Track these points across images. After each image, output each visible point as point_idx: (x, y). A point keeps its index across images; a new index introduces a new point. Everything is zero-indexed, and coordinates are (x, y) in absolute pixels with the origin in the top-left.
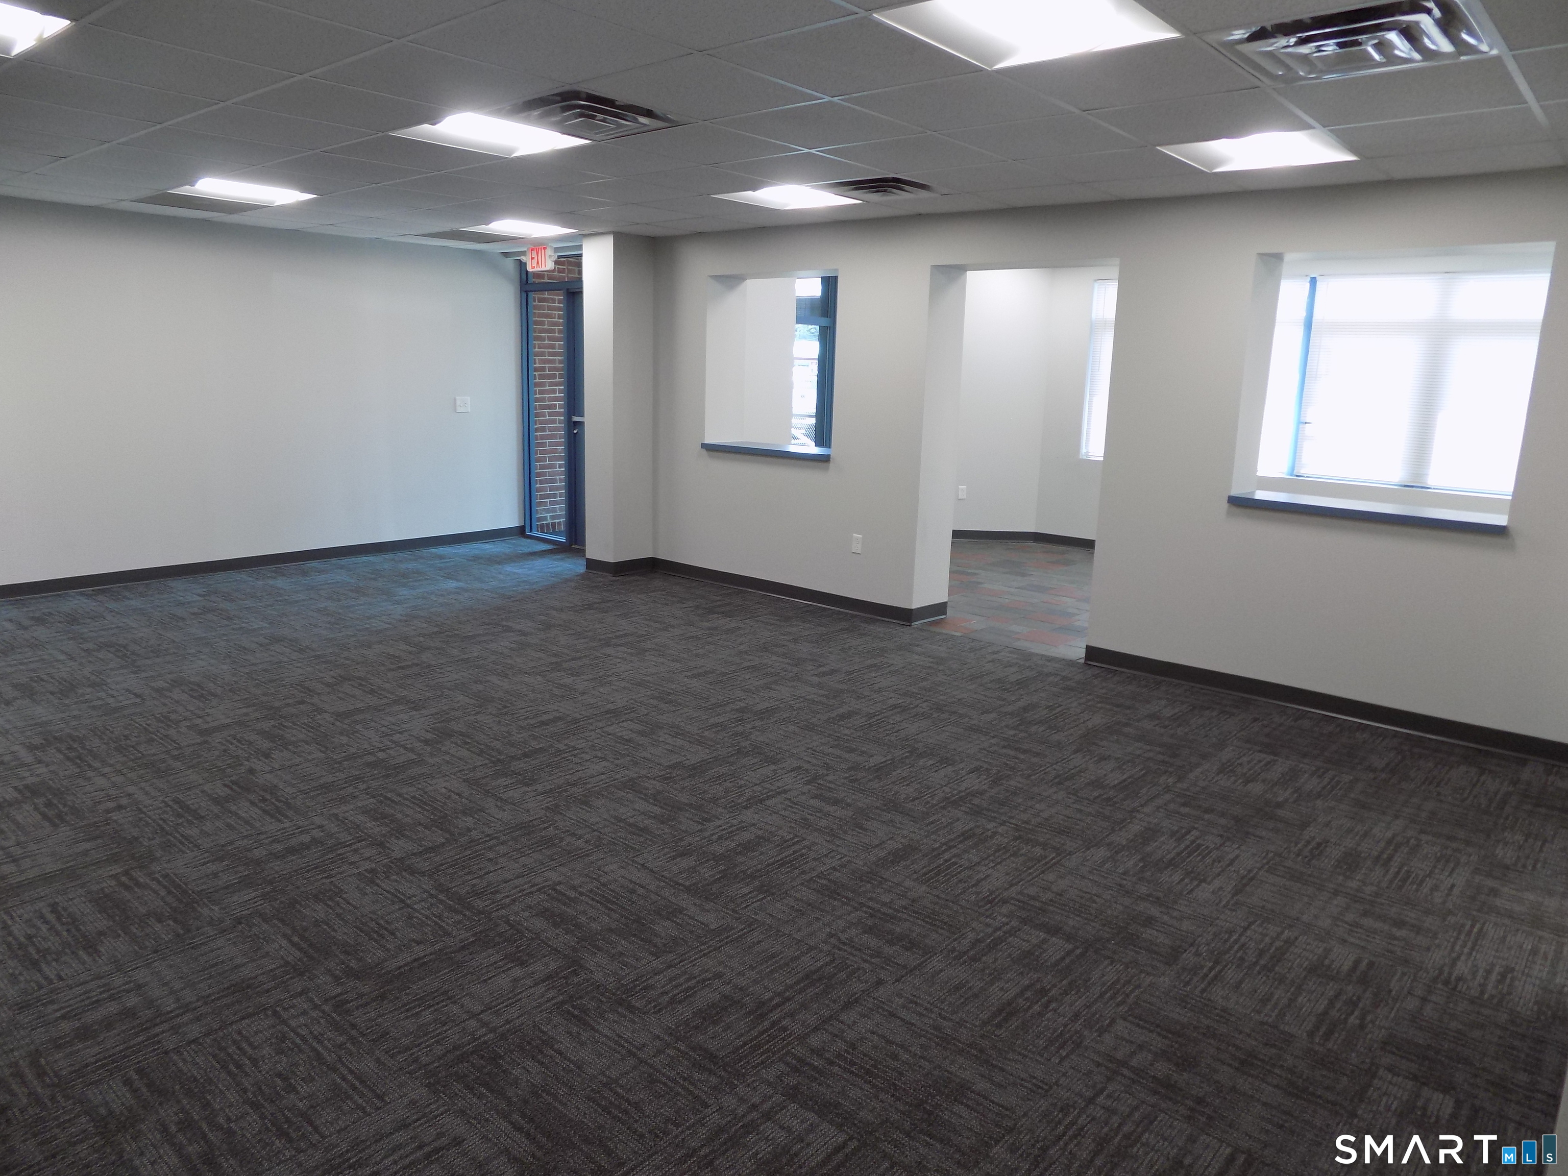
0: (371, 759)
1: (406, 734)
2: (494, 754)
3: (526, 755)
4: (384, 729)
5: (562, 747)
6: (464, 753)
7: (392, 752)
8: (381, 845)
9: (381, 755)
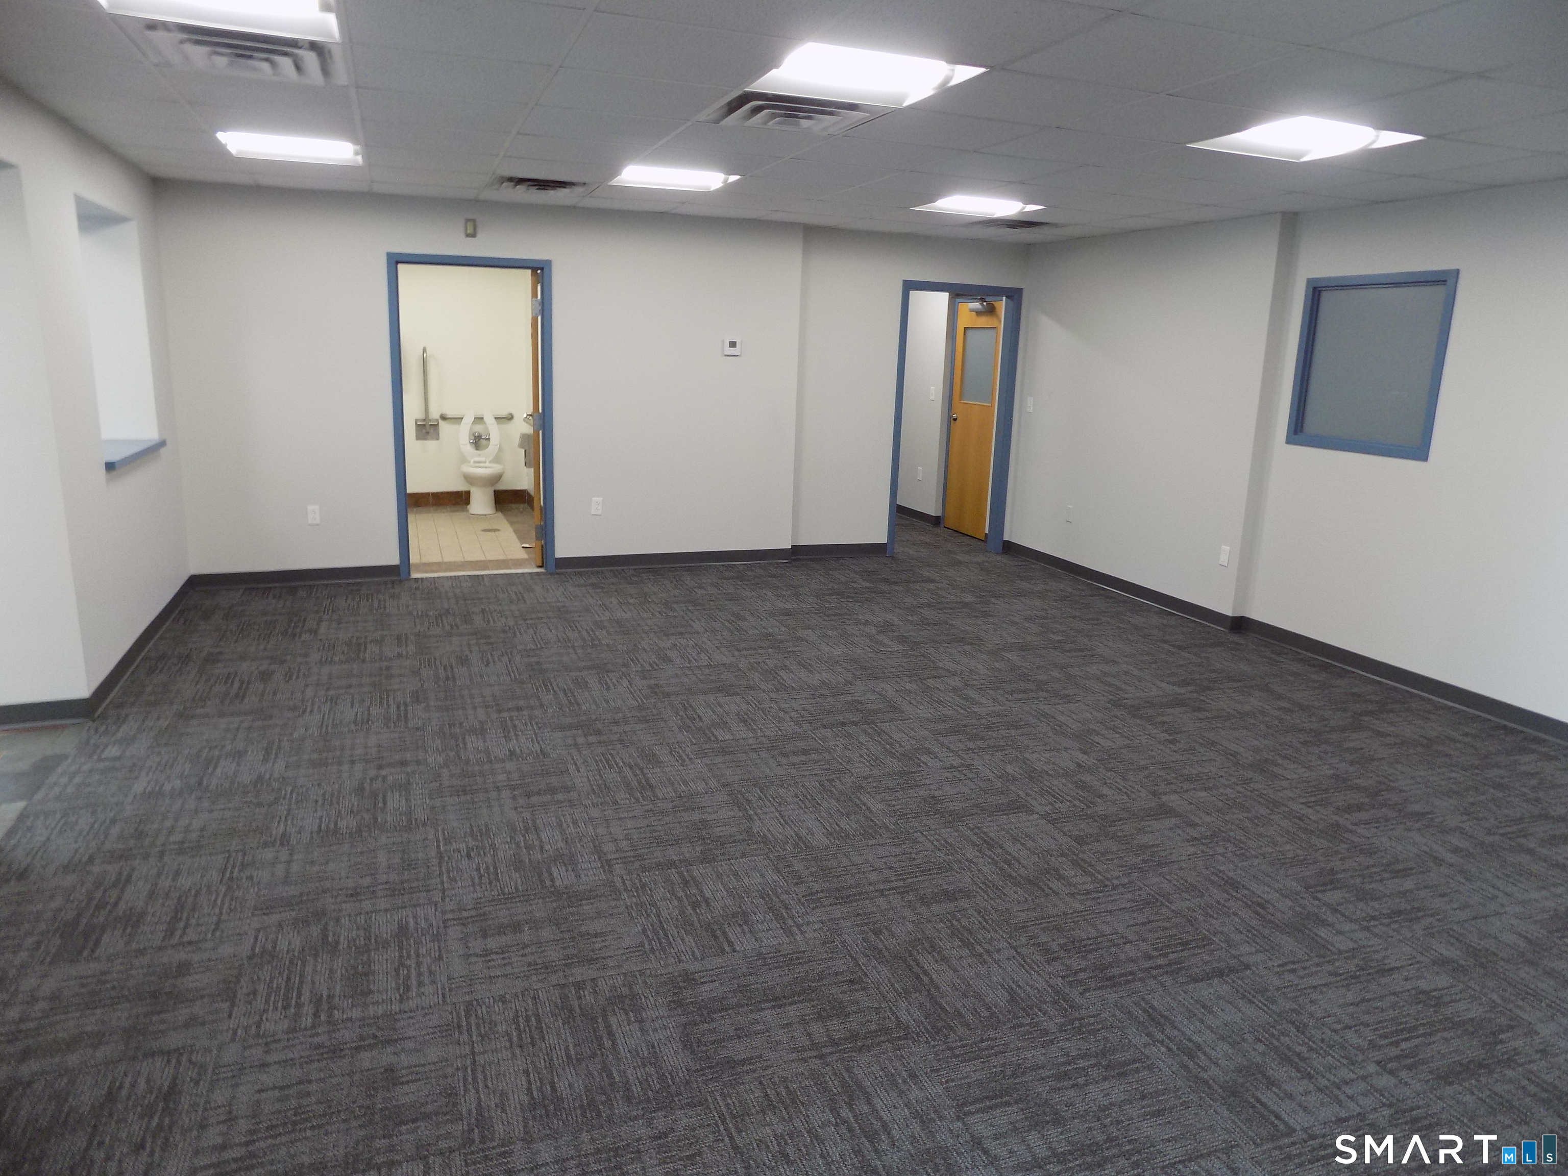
0: (980, 743)
1: (948, 764)
2: (870, 731)
3: (843, 724)
4: (971, 776)
5: (806, 726)
6: (897, 736)
7: (961, 746)
8: (966, 685)
9: (971, 745)
